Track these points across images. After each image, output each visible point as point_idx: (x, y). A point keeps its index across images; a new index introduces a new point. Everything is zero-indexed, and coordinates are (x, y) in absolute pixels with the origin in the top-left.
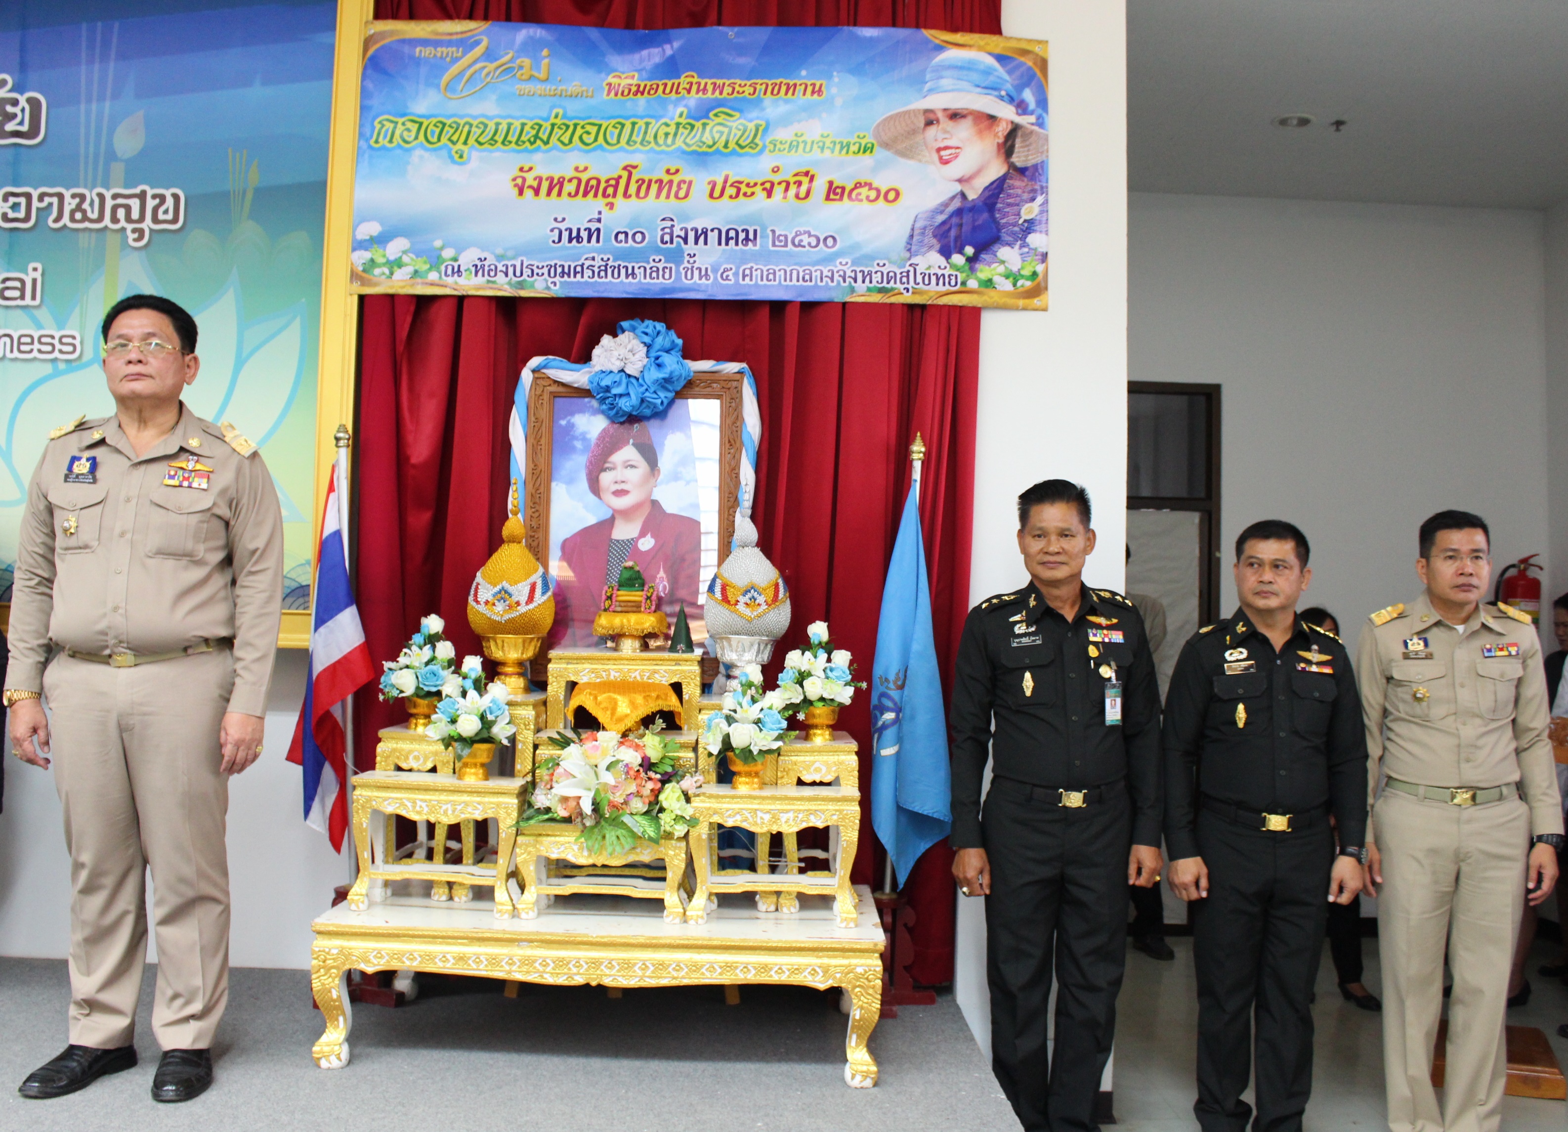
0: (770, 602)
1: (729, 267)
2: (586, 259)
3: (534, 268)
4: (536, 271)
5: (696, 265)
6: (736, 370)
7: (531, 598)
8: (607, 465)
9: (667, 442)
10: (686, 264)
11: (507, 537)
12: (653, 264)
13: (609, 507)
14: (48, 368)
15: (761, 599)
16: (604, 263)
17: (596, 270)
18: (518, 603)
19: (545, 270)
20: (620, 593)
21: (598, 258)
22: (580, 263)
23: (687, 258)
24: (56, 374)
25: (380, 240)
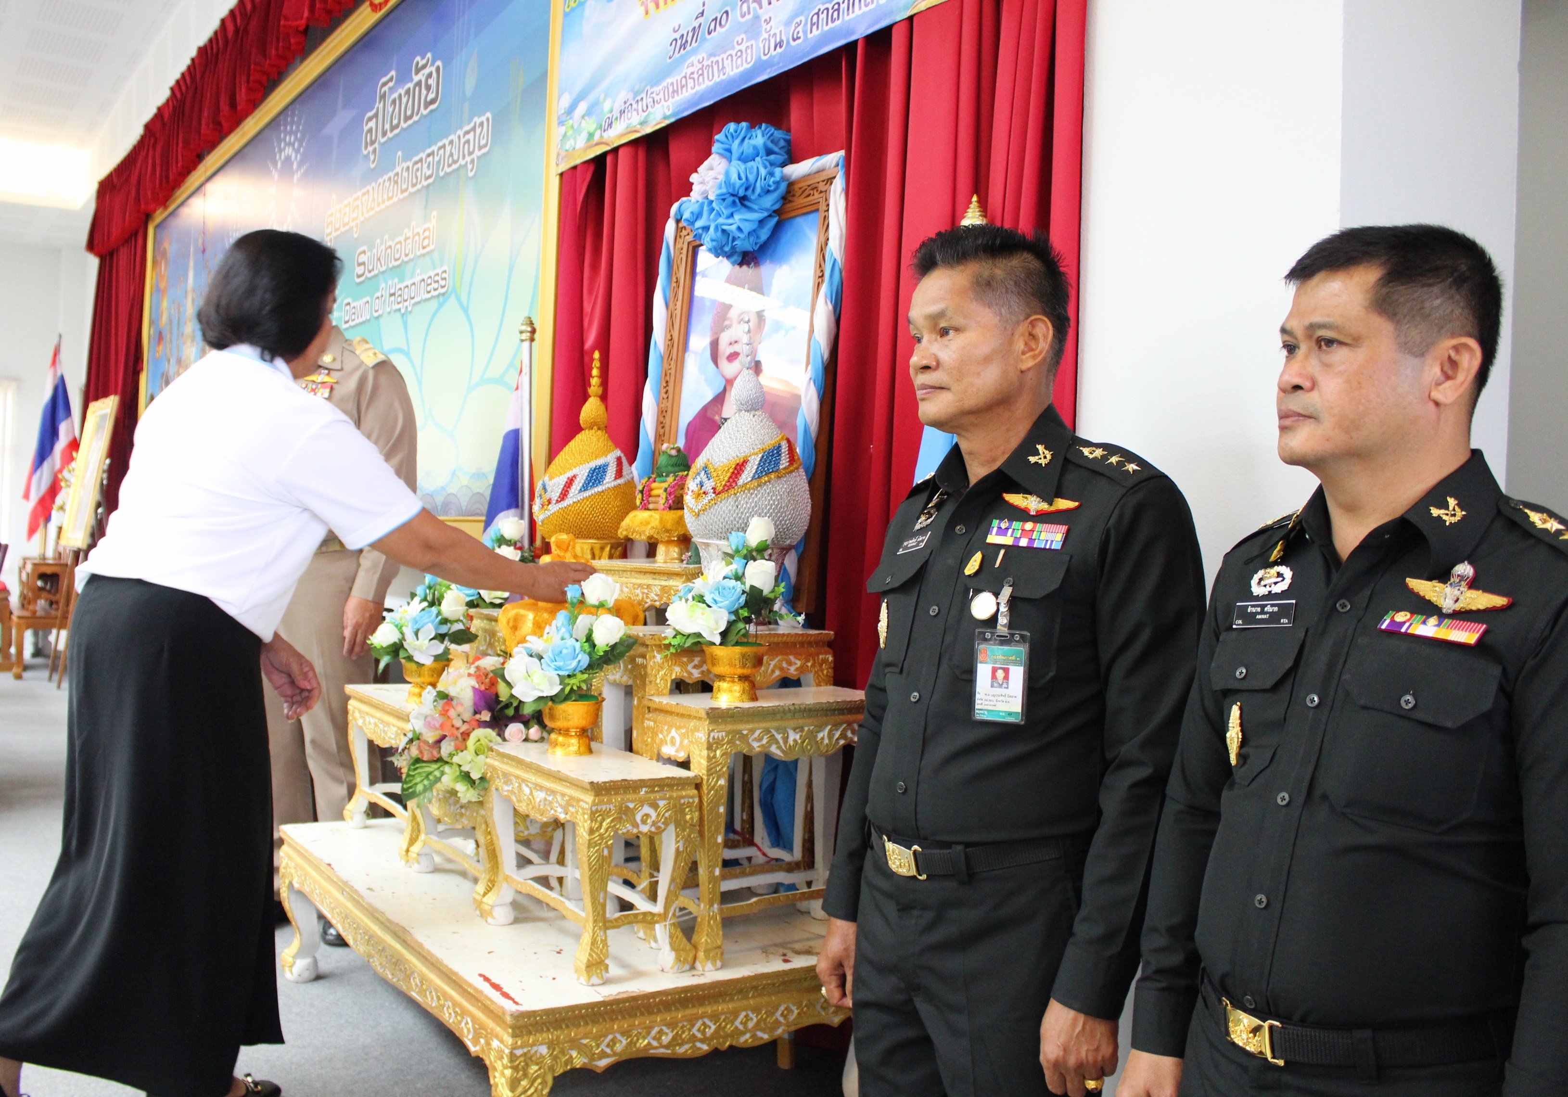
0: (719, 489)
1: (798, 20)
2: (688, 67)
3: (654, 95)
4: (657, 98)
5: (772, 33)
6: (834, 164)
7: (564, 495)
8: (727, 323)
9: (774, 281)
10: (765, 36)
11: (586, 422)
12: (738, 48)
13: (723, 376)
14: (434, 303)
15: (708, 485)
16: (700, 66)
17: (696, 76)
18: (549, 501)
19: (661, 95)
20: (654, 485)
21: (696, 62)
22: (683, 74)
23: (764, 25)
24: (440, 306)
25: (570, 111)
